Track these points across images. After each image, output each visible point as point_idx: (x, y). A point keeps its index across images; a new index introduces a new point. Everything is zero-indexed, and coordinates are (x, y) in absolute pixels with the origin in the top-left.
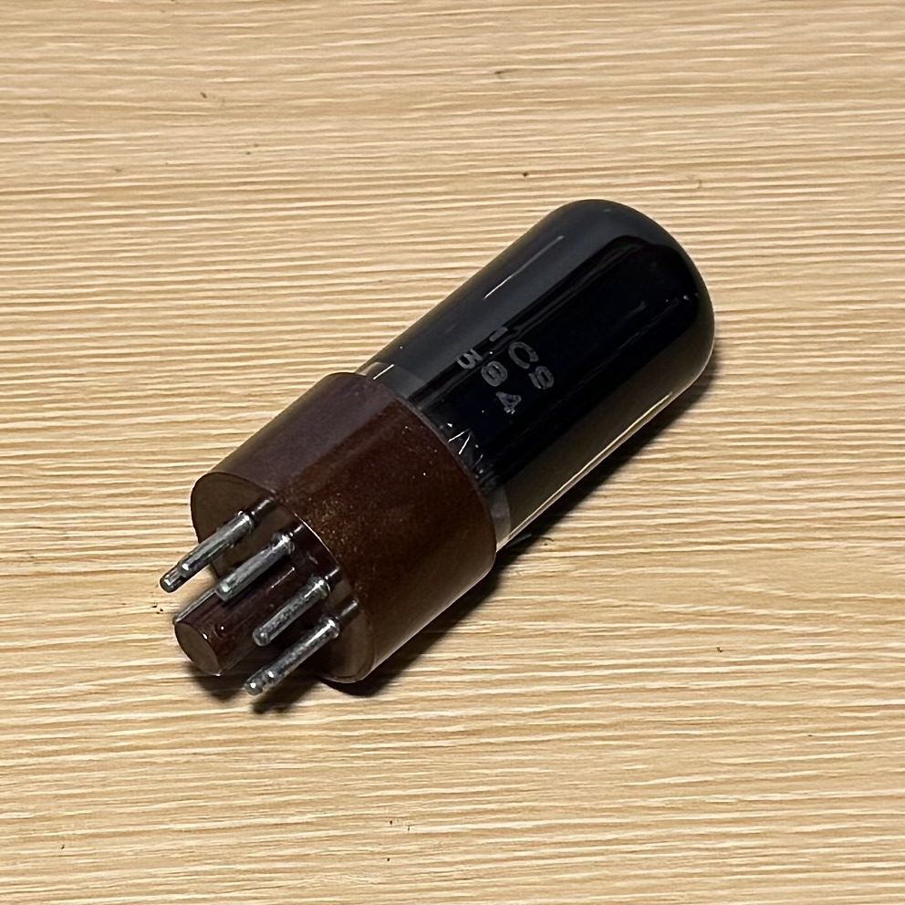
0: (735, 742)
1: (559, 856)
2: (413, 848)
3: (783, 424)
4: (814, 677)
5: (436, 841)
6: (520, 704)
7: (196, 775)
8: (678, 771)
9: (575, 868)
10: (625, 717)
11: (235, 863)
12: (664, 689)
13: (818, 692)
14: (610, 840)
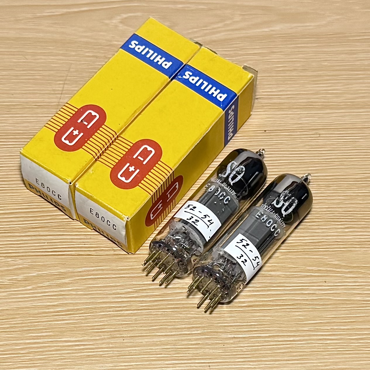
0: (330, 310)
1: (276, 345)
2: (232, 342)
3: (345, 211)
4: (354, 290)
5: (239, 340)
6: (264, 298)
7: (164, 318)
8: (313, 319)
9: (281, 349)
10: (296, 302)
11: (177, 346)
12: (309, 294)
13: (355, 295)
14: (292, 340)
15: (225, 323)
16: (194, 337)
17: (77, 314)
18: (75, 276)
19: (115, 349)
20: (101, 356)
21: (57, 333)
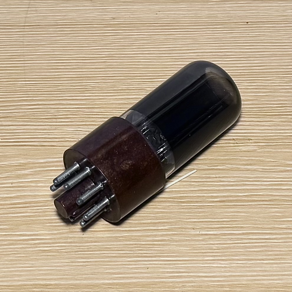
15: (194, 219)
16: (160, 233)
17: (35, 207)
18: (36, 167)
19: (73, 245)
20: (57, 251)
21: (12, 227)
